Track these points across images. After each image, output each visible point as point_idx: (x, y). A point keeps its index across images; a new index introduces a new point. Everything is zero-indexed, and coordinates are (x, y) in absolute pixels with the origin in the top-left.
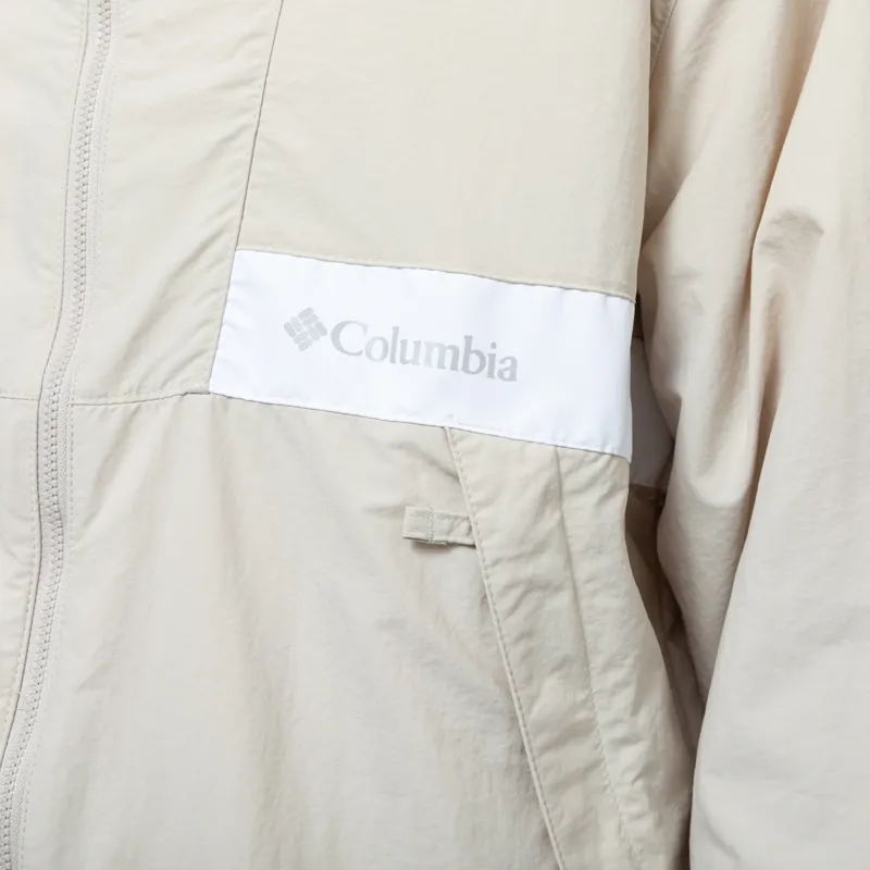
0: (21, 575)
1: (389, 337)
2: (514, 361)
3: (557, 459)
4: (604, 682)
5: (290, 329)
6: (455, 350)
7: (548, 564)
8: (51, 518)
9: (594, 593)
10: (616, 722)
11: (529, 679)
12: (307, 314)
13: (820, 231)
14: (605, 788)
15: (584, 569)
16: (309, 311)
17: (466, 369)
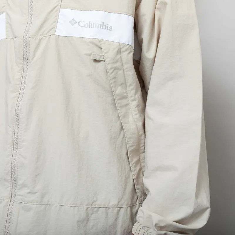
0: (20, 70)
1: (89, 24)
2: (112, 27)
3: (120, 45)
4: (129, 89)
5: (70, 22)
6: (101, 25)
7: (118, 65)
8: (26, 59)
9: (127, 71)
10: (132, 96)
11: (115, 86)
12: (73, 19)
13: (167, 4)
14: (130, 109)
15: (125, 66)
16: (74, 19)
17: (103, 28)
